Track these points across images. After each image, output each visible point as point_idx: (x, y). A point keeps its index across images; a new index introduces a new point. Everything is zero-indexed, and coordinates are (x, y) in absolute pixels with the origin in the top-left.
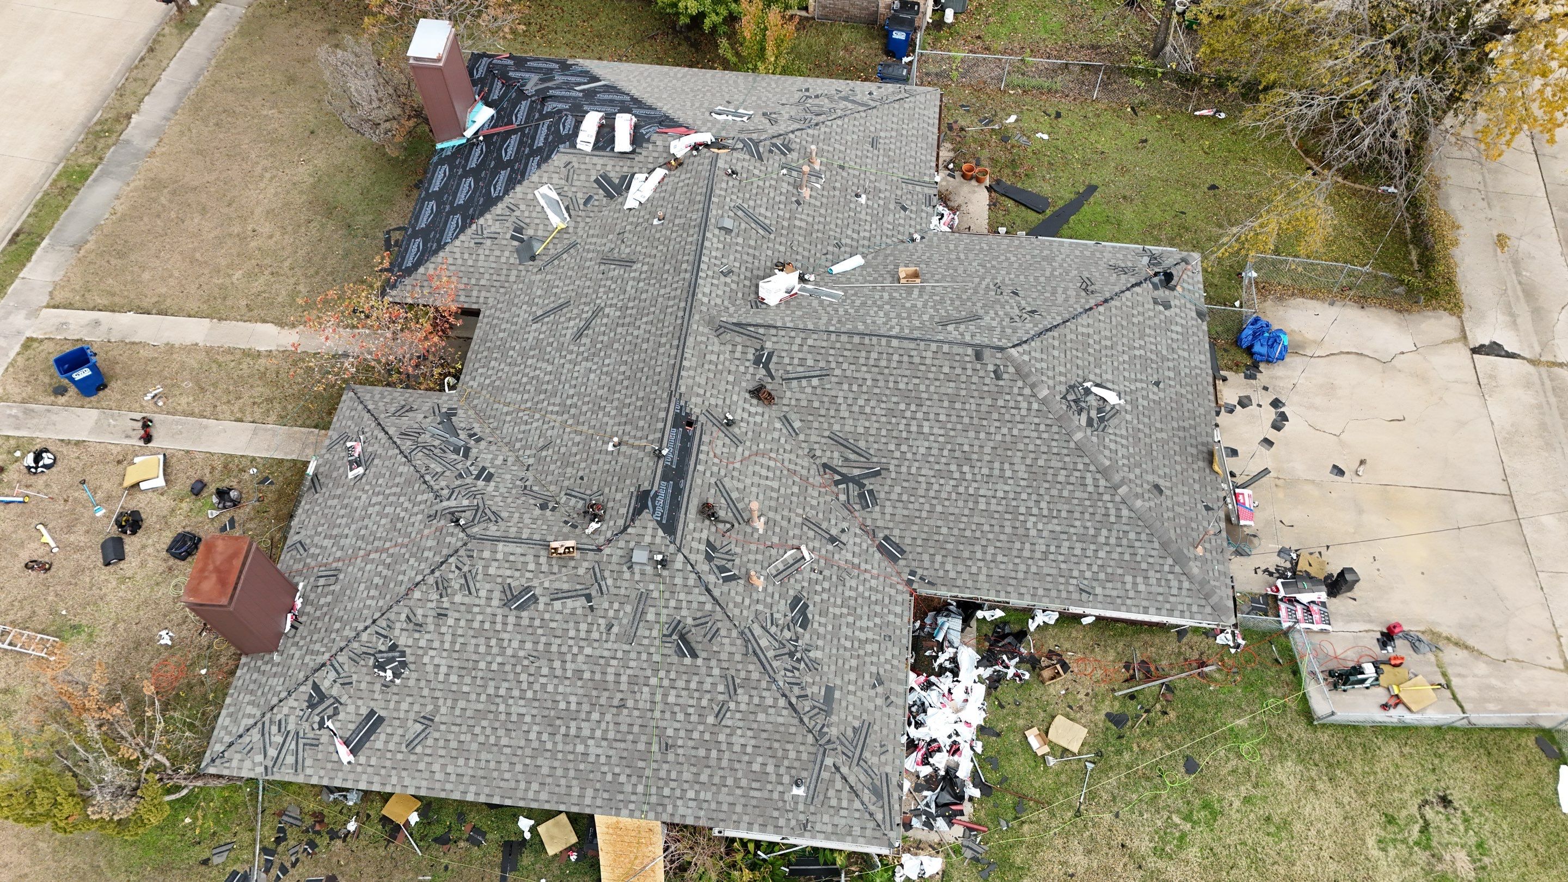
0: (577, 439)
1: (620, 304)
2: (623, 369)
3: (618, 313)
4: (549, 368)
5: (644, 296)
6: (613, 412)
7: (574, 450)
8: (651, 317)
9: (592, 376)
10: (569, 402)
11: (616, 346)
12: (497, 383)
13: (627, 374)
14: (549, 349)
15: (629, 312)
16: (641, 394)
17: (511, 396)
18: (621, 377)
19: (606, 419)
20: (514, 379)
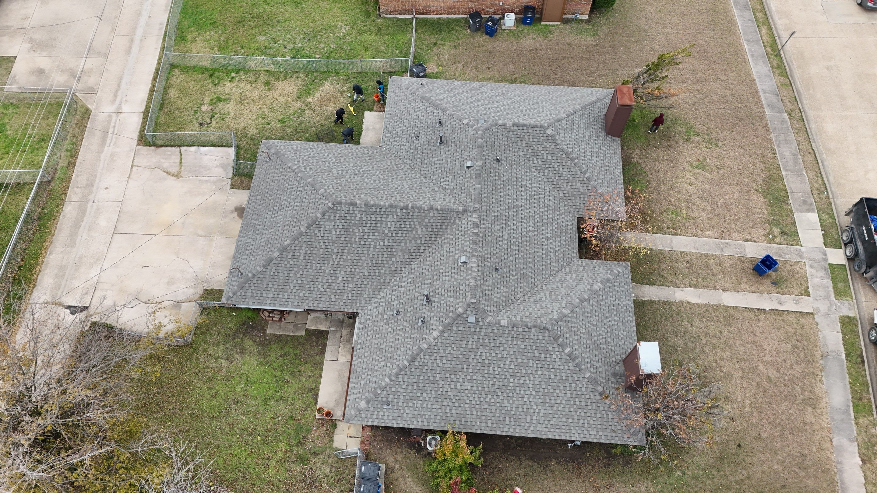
0: (515, 171)
1: (509, 228)
2: (502, 194)
3: (509, 223)
4: (536, 209)
5: (498, 227)
6: (502, 176)
7: (515, 166)
8: (493, 214)
9: (515, 197)
10: (523, 189)
11: (507, 207)
12: (558, 213)
13: (499, 191)
14: (538, 219)
15: (504, 222)
16: (491, 178)
17: (550, 203)
18: (502, 190)
19: (505, 174)
20: (551, 212)
